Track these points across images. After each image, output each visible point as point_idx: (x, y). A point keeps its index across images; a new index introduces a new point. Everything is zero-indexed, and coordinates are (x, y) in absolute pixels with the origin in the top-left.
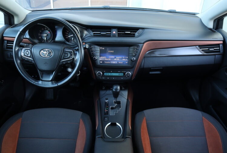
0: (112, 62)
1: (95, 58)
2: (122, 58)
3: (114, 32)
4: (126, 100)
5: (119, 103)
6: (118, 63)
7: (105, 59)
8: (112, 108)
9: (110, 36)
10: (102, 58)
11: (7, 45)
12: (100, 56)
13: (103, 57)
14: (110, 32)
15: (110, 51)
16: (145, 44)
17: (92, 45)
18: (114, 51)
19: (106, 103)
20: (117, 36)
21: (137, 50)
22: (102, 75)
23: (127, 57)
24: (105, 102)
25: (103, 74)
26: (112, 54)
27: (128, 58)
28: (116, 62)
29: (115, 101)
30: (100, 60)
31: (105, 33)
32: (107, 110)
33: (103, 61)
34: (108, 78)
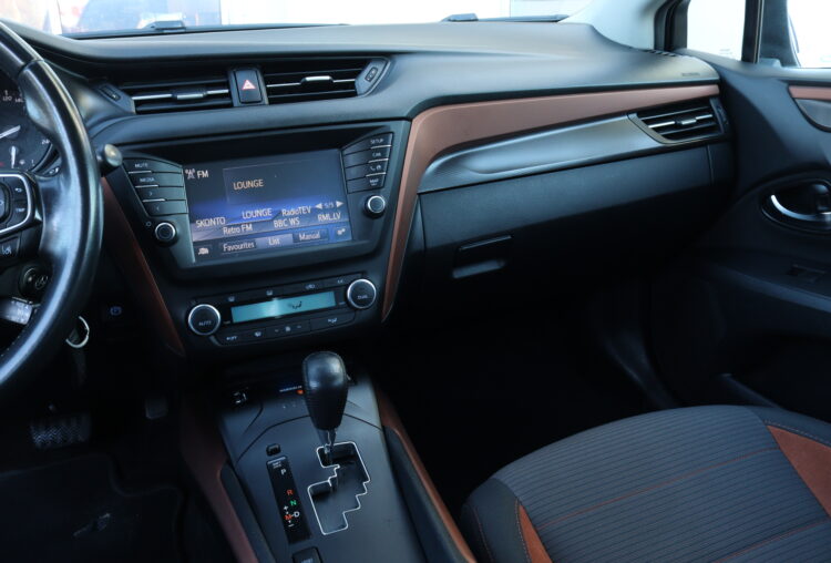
0: (260, 241)
1: (166, 230)
2: (315, 212)
3: (248, 85)
4: (375, 435)
5: (346, 456)
6: (296, 239)
7: (221, 228)
8: (322, 495)
9: (230, 106)
10: (203, 229)
12: (192, 221)
13: (212, 222)
14: (226, 85)
15: (245, 180)
16: (418, 122)
17: (141, 160)
18: (264, 182)
19: (273, 473)
20: (266, 101)
21: (383, 157)
22: (222, 325)
23: (339, 204)
24: (270, 467)
25: (226, 314)
26: (255, 198)
27: (346, 209)
28: (288, 238)
29: (321, 451)
30: (195, 237)
31: (199, 91)
32: (292, 510)
33: (214, 244)
34: (257, 334)
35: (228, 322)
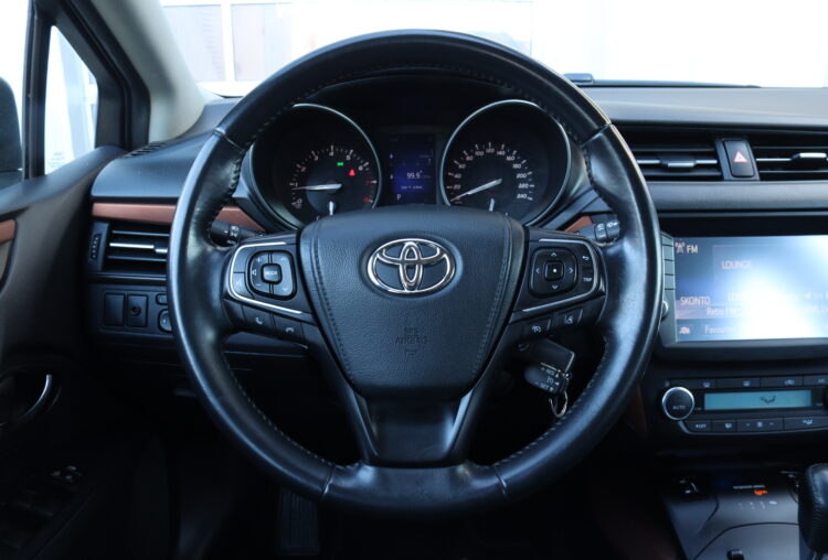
3: (740, 158)
7: (705, 308)
9: (720, 178)
11: (109, 250)
13: (697, 301)
14: (714, 155)
20: (757, 176)
22: (694, 412)
25: (700, 401)
30: (681, 315)
33: (696, 325)
34: (728, 426)
35: (700, 409)
